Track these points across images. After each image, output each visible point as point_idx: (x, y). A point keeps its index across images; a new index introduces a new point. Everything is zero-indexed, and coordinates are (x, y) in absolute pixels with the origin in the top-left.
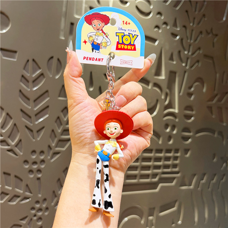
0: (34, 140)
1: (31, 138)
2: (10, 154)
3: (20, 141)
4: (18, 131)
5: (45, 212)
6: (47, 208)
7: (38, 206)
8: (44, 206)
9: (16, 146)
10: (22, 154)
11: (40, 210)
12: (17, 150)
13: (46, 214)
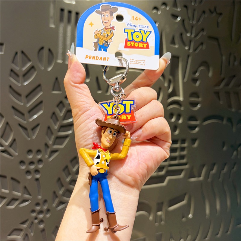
0: (29, 139)
1: (26, 136)
2: (5, 155)
3: (14, 140)
4: (11, 130)
5: (47, 214)
6: (48, 210)
7: (38, 208)
8: (45, 207)
9: (11, 145)
10: (17, 154)
11: (41, 212)
12: (11, 150)
13: (48, 216)
